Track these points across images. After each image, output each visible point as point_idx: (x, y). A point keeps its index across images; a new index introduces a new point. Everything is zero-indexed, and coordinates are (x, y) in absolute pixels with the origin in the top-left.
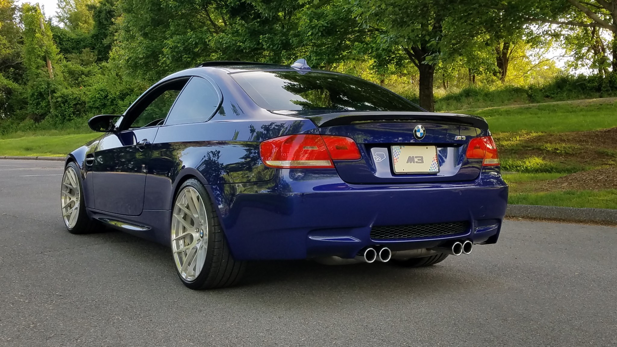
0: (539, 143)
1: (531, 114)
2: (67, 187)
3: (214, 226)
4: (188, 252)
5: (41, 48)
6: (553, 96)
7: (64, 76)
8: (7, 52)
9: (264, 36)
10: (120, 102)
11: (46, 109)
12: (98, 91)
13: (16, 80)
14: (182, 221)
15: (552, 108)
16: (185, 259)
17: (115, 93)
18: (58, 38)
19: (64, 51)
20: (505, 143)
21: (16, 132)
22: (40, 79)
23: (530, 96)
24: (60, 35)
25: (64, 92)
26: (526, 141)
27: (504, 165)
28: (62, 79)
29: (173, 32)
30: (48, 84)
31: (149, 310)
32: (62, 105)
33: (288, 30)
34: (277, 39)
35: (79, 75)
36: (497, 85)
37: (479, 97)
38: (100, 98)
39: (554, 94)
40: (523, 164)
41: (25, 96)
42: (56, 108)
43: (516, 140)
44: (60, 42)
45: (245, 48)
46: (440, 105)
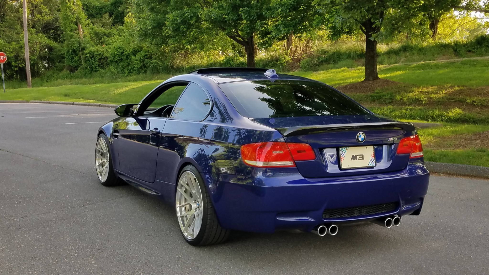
0: (460, 96)
1: (455, 67)
2: (99, 151)
3: (207, 203)
4: (189, 217)
5: (73, 15)
6: (474, 51)
7: (91, 37)
8: (49, 18)
9: (243, 9)
10: (133, 57)
11: (79, 62)
12: (117, 49)
13: (55, 39)
14: (184, 194)
15: (472, 63)
16: (186, 222)
17: (129, 50)
18: (85, 6)
19: (91, 16)
20: (433, 96)
21: (57, 80)
22: (73, 39)
23: (455, 51)
24: (87, 3)
25: (91, 49)
26: (450, 94)
27: (431, 115)
28: (90, 39)
29: (173, 7)
30: (80, 43)
31: (162, 266)
32: (90, 60)
33: (262, 4)
34: (254, 12)
35: (102, 36)
36: (428, 42)
37: (414, 52)
38: (118, 54)
39: (474, 49)
40: (447, 114)
41: (62, 52)
42: (86, 62)
43: (442, 94)
44: (87, 9)
45: (229, 20)
46: (382, 58)
